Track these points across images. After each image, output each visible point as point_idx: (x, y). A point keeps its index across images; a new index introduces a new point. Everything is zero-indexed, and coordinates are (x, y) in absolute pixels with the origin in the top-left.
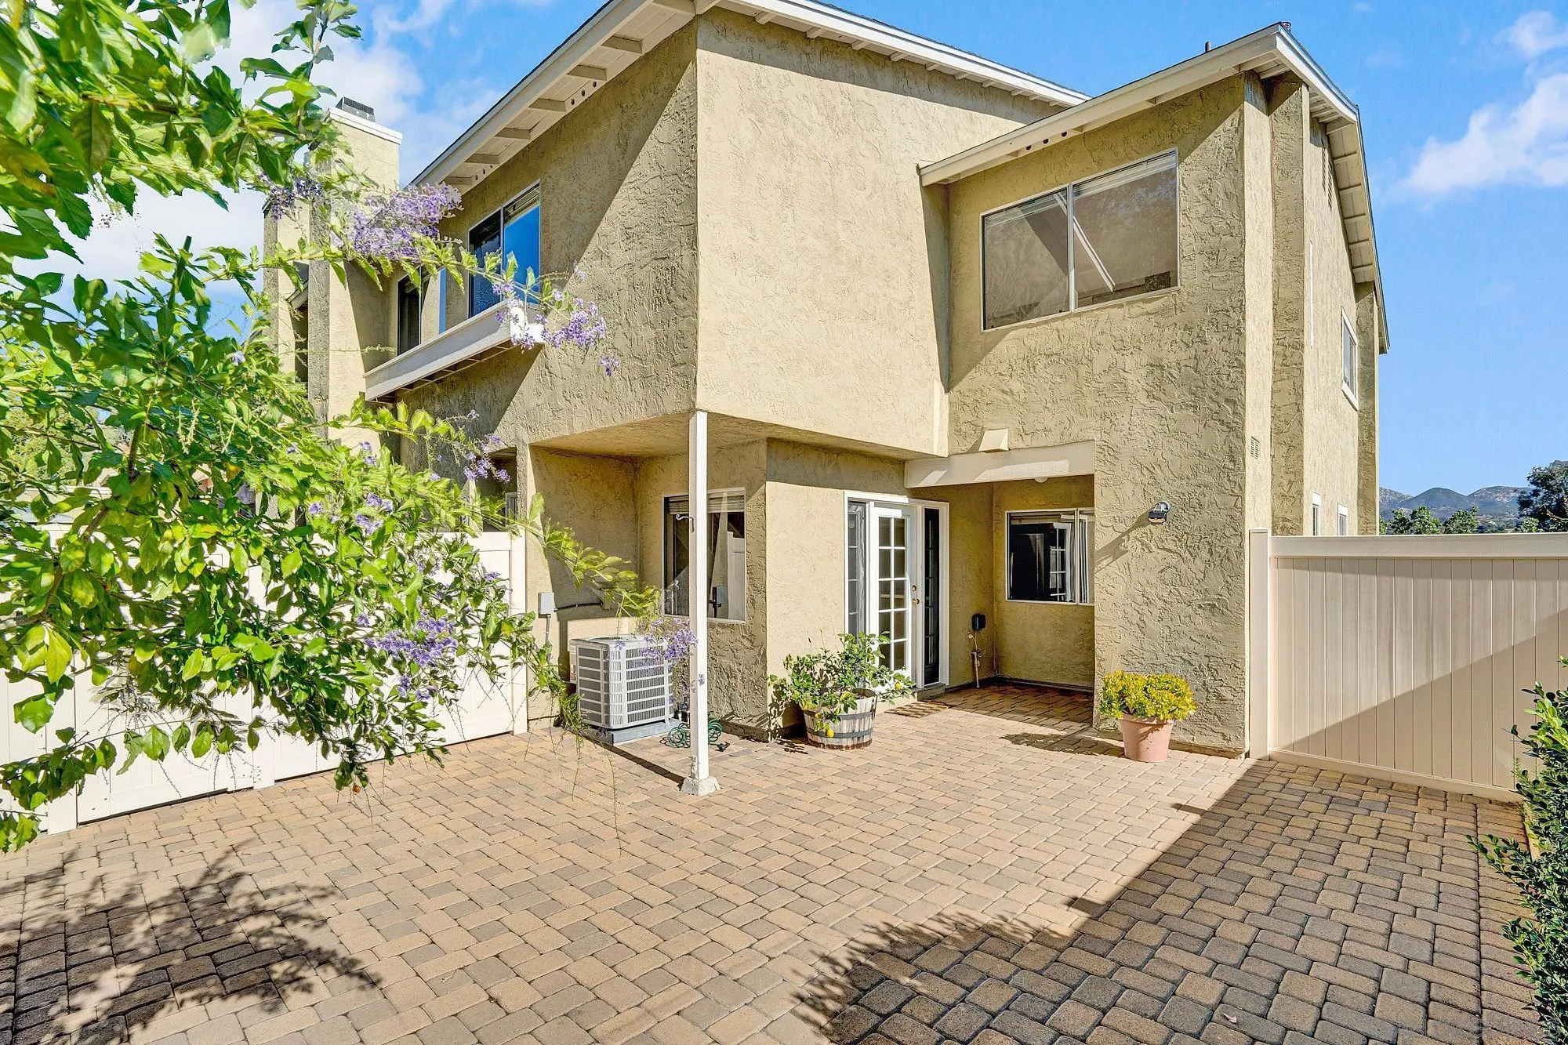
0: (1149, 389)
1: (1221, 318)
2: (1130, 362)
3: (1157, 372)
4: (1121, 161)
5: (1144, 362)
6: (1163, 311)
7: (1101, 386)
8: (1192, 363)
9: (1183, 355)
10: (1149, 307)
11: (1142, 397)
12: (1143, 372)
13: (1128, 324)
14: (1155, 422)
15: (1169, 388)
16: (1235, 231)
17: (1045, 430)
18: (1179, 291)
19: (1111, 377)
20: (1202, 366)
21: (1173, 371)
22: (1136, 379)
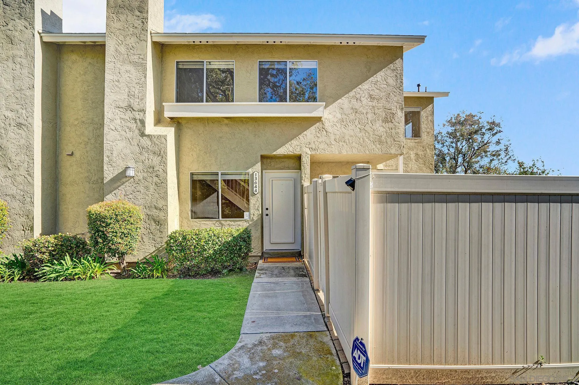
0: (415, 159)
1: (429, 146)
2: (412, 153)
3: (417, 155)
4: (410, 106)
5: (414, 153)
6: (418, 142)
7: (405, 157)
8: (424, 155)
9: (422, 153)
10: (416, 141)
11: (414, 161)
12: (414, 155)
13: (411, 144)
14: (417, 167)
15: (420, 160)
16: (432, 129)
17: (392, 166)
18: (422, 139)
19: (407, 155)
20: (426, 156)
21: (420, 156)
22: (413, 156)
